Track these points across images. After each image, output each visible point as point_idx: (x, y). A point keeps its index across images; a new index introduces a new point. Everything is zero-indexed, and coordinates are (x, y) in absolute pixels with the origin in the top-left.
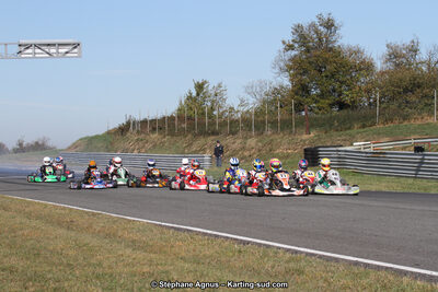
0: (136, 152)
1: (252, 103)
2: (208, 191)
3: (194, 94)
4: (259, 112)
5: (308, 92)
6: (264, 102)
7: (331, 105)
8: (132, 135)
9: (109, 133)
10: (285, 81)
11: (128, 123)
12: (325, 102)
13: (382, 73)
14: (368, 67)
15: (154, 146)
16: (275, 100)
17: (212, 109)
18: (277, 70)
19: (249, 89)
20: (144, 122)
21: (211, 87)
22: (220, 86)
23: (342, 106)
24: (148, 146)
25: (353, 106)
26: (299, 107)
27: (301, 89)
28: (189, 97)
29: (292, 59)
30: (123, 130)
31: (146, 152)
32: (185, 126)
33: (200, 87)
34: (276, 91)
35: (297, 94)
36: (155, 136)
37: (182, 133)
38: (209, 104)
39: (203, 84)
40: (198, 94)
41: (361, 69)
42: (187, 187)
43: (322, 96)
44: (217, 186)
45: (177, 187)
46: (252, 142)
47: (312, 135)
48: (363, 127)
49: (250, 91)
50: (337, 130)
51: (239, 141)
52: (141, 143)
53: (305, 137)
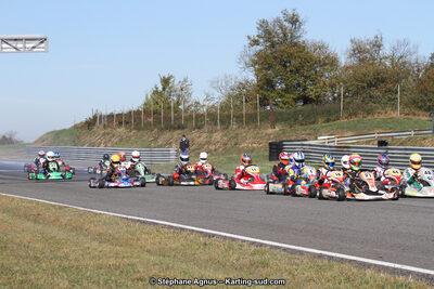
0: (102, 146)
1: (218, 98)
3: (160, 89)
4: (225, 107)
5: (273, 87)
6: (230, 96)
7: (296, 100)
8: (98, 129)
9: (75, 127)
10: (251, 76)
11: (95, 117)
12: (289, 97)
13: (347, 68)
14: (332, 62)
15: (121, 140)
16: (241, 95)
17: (178, 103)
18: (242, 65)
19: (214, 84)
20: (111, 117)
21: (176, 82)
22: (185, 81)
23: (306, 100)
24: (115, 140)
25: (317, 100)
26: (264, 102)
27: (266, 84)
28: (156, 92)
29: (258, 54)
30: (90, 124)
31: (112, 146)
32: (151, 120)
33: (166, 82)
34: (242, 86)
35: (262, 88)
36: (122, 130)
37: (148, 126)
38: (175, 99)
39: (169, 78)
40: (164, 89)
41: (325, 64)
43: (286, 90)
46: (217, 136)
47: (277, 129)
48: (328, 121)
49: (215, 85)
50: (302, 125)
51: (205, 135)
52: (108, 137)
53: (270, 131)
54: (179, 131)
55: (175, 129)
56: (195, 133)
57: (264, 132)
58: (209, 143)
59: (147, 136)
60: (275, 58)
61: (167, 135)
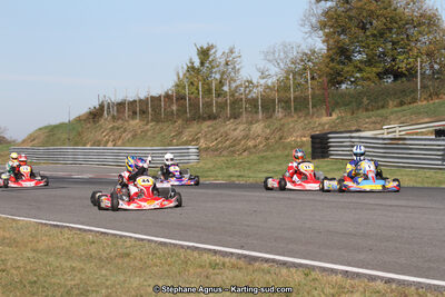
0: (110, 146)
2: (322, 190)
3: (197, 63)
4: (283, 87)
5: (349, 58)
6: (288, 72)
7: (381, 75)
8: (106, 122)
9: (79, 120)
10: (318, 44)
11: (102, 106)
12: (372, 71)
15: (134, 136)
16: (303, 68)
17: (221, 83)
18: (307, 29)
19: (269, 55)
20: (121, 105)
21: (219, 54)
22: (232, 52)
23: (397, 75)
24: (127, 136)
25: (411, 74)
28: (191, 69)
30: (95, 115)
31: (123, 144)
32: (175, 108)
33: (204, 53)
34: (308, 57)
35: (332, 60)
36: (136, 123)
37: (170, 117)
38: (218, 76)
39: (208, 49)
40: (202, 64)
41: (419, 25)
42: (289, 186)
44: (335, 183)
45: (276, 185)
46: (258, 128)
47: (334, 116)
48: (402, 104)
49: (271, 58)
50: (367, 110)
51: (241, 127)
52: (117, 133)
53: (325, 119)
54: (209, 123)
55: (204, 119)
56: (230, 125)
57: (318, 121)
58: (246, 137)
59: (169, 130)
60: (350, 18)
61: (194, 128)
